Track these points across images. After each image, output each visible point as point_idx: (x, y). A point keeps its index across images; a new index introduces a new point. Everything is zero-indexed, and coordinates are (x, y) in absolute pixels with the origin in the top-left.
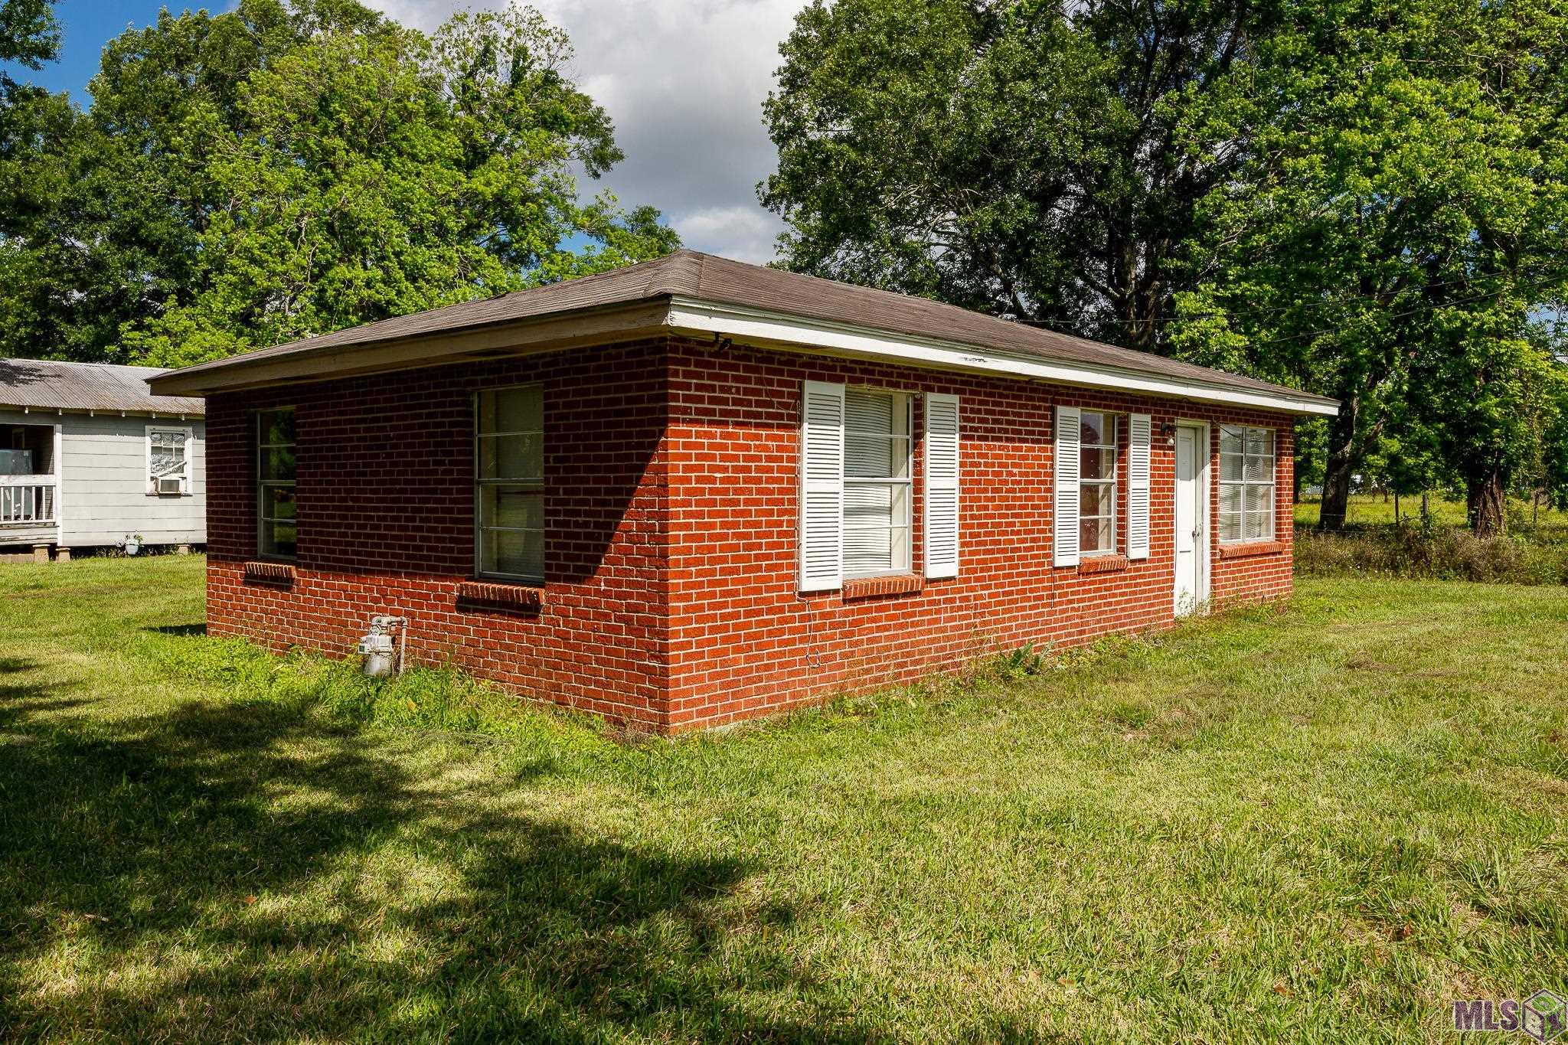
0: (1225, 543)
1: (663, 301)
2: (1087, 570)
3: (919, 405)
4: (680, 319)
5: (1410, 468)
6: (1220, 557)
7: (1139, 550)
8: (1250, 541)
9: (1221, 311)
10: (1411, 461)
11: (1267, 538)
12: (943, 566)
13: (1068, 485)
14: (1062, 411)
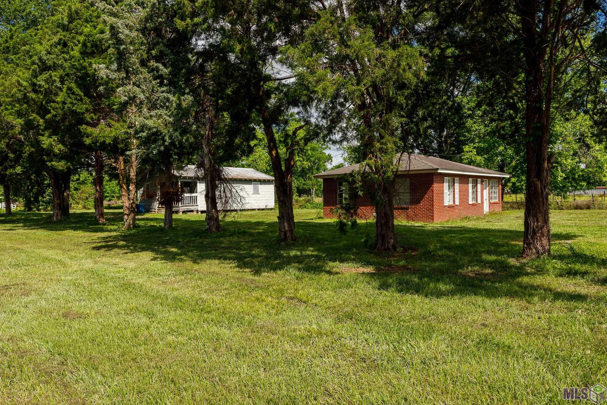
0: (491, 201)
1: (438, 169)
2: (473, 205)
3: (454, 179)
4: (439, 171)
5: (518, 186)
6: (490, 204)
7: (479, 202)
8: (495, 201)
9: (475, 150)
10: (518, 184)
11: (497, 201)
12: (457, 203)
13: (470, 191)
14: (470, 179)
